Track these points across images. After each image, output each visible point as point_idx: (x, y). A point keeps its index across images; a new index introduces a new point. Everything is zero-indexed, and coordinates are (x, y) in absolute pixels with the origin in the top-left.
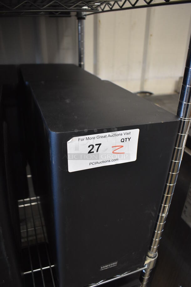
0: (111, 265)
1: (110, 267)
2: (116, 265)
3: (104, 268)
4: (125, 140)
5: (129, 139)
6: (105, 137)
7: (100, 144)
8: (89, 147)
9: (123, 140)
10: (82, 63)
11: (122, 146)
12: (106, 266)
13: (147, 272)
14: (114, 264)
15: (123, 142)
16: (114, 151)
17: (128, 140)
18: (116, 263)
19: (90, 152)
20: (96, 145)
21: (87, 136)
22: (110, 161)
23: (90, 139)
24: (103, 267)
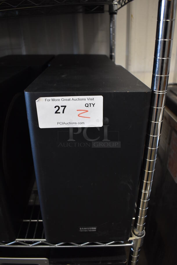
0: (90, 229)
1: (89, 231)
2: (95, 230)
3: (83, 230)
4: (89, 105)
5: (94, 105)
6: (69, 100)
7: (65, 107)
8: (55, 107)
9: (87, 105)
10: (113, 54)
11: (87, 111)
12: (85, 229)
13: (135, 251)
14: (93, 228)
15: (88, 106)
16: (80, 114)
17: (92, 105)
18: (95, 228)
19: (56, 112)
20: (62, 106)
21: (53, 98)
22: (76, 123)
23: (56, 100)
24: (82, 228)
